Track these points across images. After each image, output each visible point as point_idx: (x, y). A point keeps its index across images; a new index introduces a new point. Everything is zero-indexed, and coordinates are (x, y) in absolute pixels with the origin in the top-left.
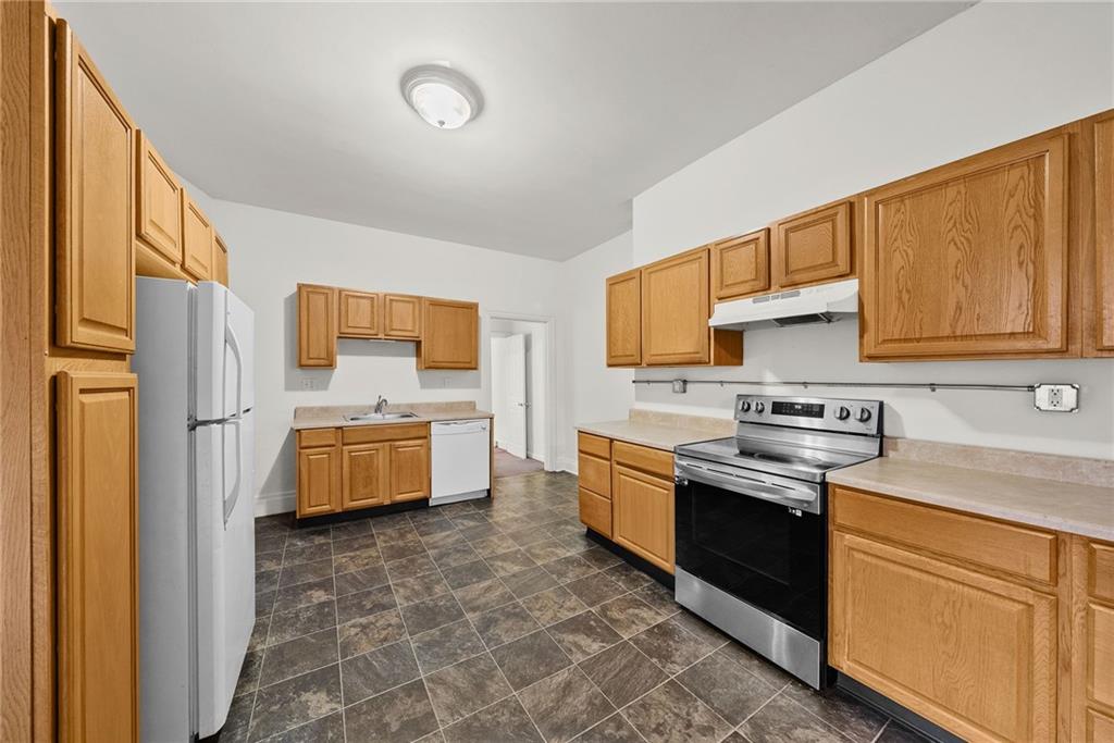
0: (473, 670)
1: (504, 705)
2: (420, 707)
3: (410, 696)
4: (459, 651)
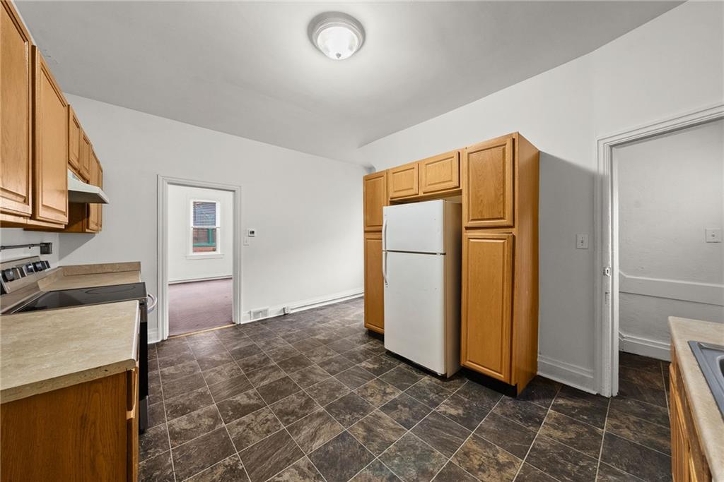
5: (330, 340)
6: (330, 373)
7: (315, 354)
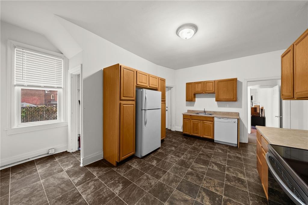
0: (175, 178)
1: (171, 188)
2: (161, 175)
3: (163, 172)
4: (178, 173)
6: (165, 173)
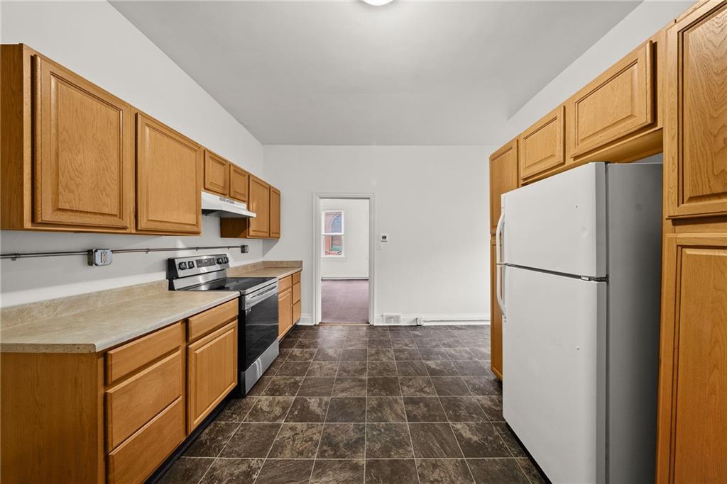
2: (410, 408)
5: (440, 372)
6: (408, 417)
7: (410, 383)
